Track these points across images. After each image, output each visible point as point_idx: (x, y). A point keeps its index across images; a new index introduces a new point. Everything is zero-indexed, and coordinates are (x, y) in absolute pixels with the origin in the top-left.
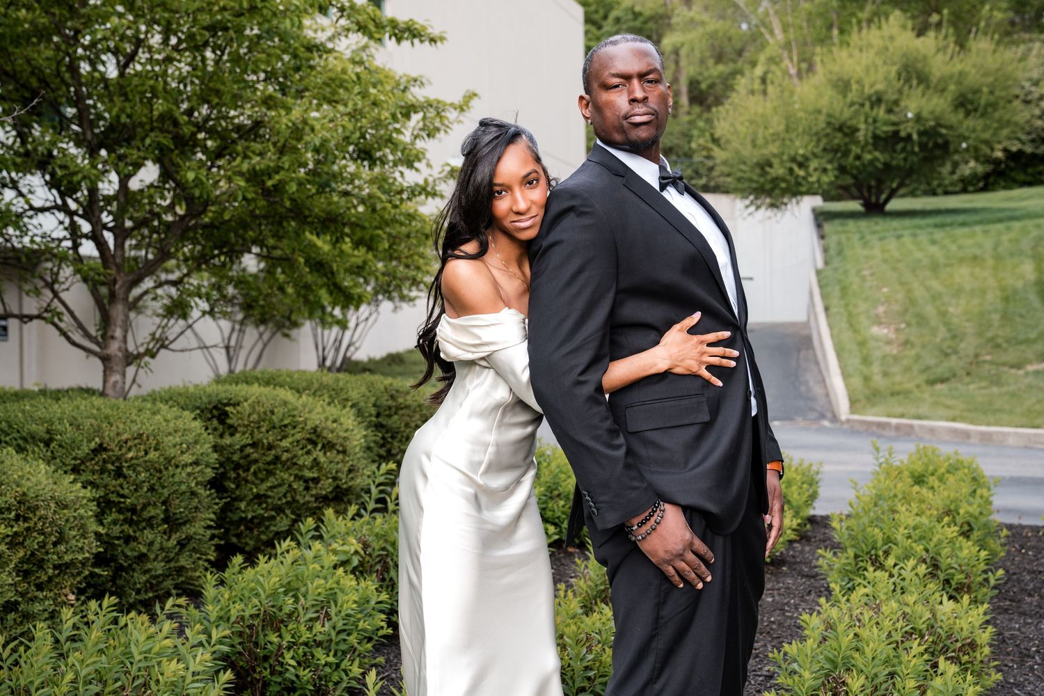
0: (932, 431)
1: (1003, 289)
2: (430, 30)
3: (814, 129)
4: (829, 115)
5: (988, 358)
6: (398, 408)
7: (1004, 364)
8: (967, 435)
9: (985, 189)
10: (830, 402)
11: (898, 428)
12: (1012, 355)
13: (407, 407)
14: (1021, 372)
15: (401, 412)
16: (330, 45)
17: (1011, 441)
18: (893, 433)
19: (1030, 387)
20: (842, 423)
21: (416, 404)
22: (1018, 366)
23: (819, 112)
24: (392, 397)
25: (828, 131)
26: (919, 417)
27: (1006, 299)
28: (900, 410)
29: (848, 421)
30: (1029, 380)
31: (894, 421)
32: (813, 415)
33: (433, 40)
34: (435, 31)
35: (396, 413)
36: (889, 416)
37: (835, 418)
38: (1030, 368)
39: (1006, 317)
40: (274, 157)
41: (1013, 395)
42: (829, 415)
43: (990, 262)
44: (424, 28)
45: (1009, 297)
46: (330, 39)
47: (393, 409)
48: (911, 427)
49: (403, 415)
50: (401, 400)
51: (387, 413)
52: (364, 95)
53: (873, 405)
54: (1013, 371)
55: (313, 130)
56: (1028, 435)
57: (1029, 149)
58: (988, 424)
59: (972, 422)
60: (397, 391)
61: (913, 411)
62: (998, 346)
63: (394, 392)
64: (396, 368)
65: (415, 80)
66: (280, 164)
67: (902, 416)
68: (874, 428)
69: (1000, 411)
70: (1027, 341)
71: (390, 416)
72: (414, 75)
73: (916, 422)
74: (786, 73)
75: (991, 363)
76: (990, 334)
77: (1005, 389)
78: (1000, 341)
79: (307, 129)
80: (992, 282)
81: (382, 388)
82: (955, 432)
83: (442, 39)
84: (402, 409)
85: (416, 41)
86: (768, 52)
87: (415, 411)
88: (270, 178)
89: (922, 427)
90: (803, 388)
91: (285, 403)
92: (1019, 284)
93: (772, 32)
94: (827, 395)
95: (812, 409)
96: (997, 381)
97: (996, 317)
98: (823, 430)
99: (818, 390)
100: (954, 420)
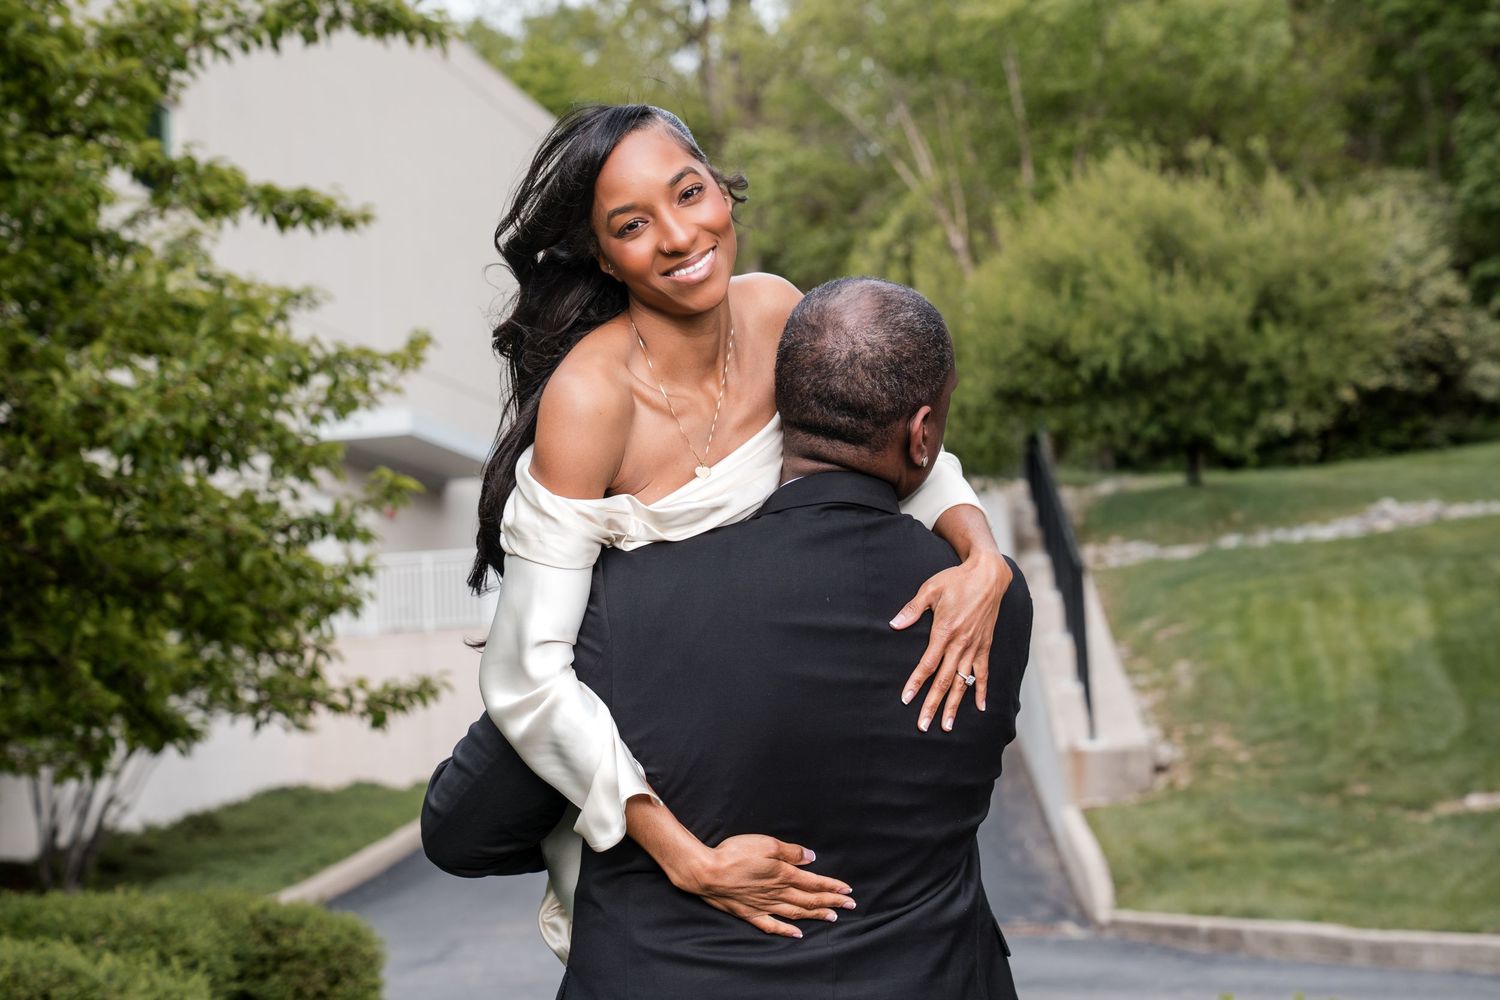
0: (1278, 941)
1: (1377, 654)
2: (341, 204)
3: (1003, 355)
4: (1030, 328)
5: (1361, 790)
6: (281, 958)
7: (1393, 802)
8: (1344, 949)
9: (1325, 457)
10: (1069, 883)
11: (1213, 936)
12: (1404, 785)
13: (299, 955)
14: (1426, 818)
15: (286, 967)
16: (127, 235)
17: (1429, 960)
18: (1202, 948)
19: (1448, 848)
20: (1101, 928)
21: (315, 949)
22: (1421, 805)
23: (1008, 321)
24: (268, 937)
25: (1030, 357)
26: (1251, 914)
27: (1385, 675)
28: (1211, 900)
29: (1115, 924)
30: (1444, 834)
31: (1205, 923)
32: (1042, 911)
33: (348, 223)
34: (352, 204)
35: (276, 970)
36: (1194, 911)
37: (1085, 918)
38: (1445, 809)
39: (1388, 710)
40: (35, 467)
41: (1419, 864)
42: (1073, 911)
43: (1349, 603)
44: (331, 202)
45: (1389, 670)
46: (131, 222)
47: (270, 963)
48: (1237, 935)
49: (290, 973)
50: (285, 942)
51: (258, 970)
52: (222, 335)
53: (1159, 890)
54: (1411, 816)
55: (122, 408)
56: (1461, 949)
57: (1401, 381)
58: (1384, 926)
59: (1352, 921)
60: (278, 923)
61: (1236, 901)
62: (1378, 767)
63: (270, 927)
64: (205, 844)
65: (298, 297)
66: (49, 479)
67: (1217, 912)
68: (1166, 939)
69: (1399, 898)
70: (1432, 757)
71: (263, 977)
72: (295, 284)
73: (1248, 926)
74: (946, 247)
75: (1369, 799)
76: (1361, 742)
77: (1403, 853)
78: (1381, 756)
79: (111, 409)
80: (1355, 642)
81: (246, 921)
82: (1321, 943)
83: (366, 218)
84: (288, 959)
85: (317, 225)
86: (909, 204)
87: (314, 964)
88: (28, 509)
89: (1258, 935)
90: (1015, 857)
91: (71, 975)
92: (1406, 645)
93: (913, 167)
94: (1063, 868)
95: (1038, 899)
96: (1384, 837)
97: (1369, 710)
98: (1066, 945)
99: (1044, 860)
100: (1317, 917)
